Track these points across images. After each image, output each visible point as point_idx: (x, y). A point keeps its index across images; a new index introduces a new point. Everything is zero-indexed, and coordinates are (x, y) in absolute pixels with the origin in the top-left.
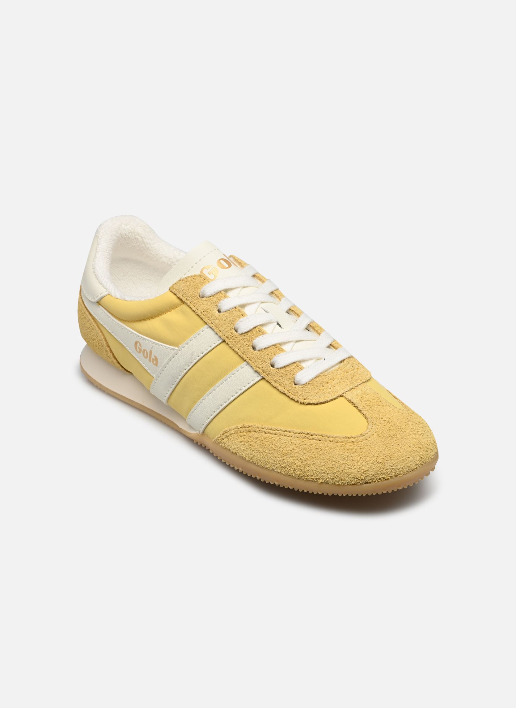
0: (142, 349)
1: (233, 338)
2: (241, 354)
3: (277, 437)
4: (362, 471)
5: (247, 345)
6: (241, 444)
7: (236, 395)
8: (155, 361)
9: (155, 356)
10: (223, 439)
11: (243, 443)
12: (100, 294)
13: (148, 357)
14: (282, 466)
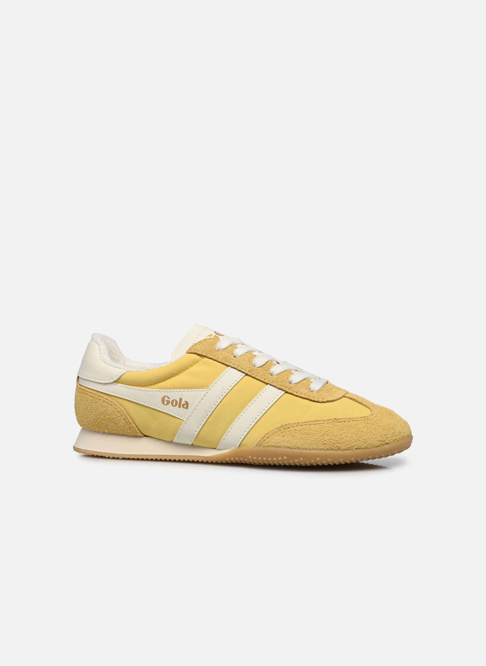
0: (171, 400)
1: (254, 370)
2: (263, 380)
3: (312, 426)
4: (383, 435)
5: (266, 374)
6: (284, 437)
7: (267, 409)
8: (186, 405)
9: (185, 401)
10: (265, 440)
11: (285, 436)
12: (120, 373)
13: (178, 405)
14: (323, 443)
